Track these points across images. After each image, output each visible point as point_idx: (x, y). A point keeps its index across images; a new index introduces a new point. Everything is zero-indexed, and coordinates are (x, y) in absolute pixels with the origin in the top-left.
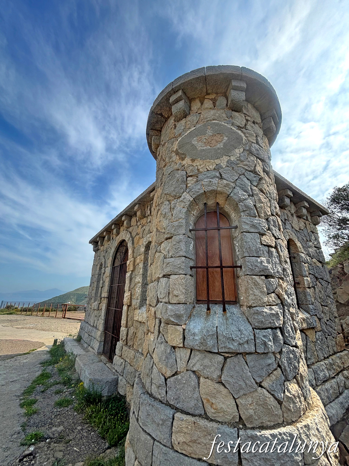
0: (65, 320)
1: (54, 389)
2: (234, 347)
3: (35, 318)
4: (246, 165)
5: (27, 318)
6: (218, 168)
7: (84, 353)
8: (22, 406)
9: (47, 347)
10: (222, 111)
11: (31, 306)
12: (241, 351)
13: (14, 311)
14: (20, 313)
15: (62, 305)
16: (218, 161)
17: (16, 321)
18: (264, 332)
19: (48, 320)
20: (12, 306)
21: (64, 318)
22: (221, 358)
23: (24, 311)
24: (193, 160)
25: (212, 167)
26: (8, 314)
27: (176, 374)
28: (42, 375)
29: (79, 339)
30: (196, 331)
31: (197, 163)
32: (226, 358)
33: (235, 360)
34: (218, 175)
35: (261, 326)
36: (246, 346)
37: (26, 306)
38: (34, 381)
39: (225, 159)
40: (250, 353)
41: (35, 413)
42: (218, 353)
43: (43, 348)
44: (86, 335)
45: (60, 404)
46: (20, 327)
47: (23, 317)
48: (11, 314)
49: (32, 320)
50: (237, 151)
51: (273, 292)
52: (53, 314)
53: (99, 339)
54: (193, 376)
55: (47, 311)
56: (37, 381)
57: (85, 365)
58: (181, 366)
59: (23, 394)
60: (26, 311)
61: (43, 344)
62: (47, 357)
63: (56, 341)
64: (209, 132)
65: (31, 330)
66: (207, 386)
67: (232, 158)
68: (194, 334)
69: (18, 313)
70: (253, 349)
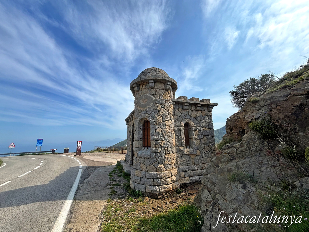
0: (123, 154)
1: (117, 173)
2: (146, 156)
3: (110, 154)
4: (154, 108)
5: (107, 153)
6: (146, 110)
7: (126, 164)
8: (109, 176)
9: (115, 164)
10: (148, 90)
11: (107, 148)
12: (147, 157)
13: (100, 151)
14: (103, 151)
15: (121, 147)
16: (146, 108)
17: (103, 155)
18: (153, 154)
19: (115, 154)
20: (99, 148)
21: (123, 153)
22: (144, 159)
23: (105, 151)
24: (140, 108)
25: (144, 110)
26: (98, 152)
27: (137, 163)
28: (114, 170)
29: (125, 161)
30: (139, 153)
31: (141, 109)
32: (145, 159)
33: (147, 159)
34: (146, 112)
35: (152, 152)
36: (148, 156)
37: (105, 148)
38: (111, 172)
39: (148, 107)
40: (150, 158)
41: (112, 177)
42: (143, 158)
43: (114, 164)
44: (127, 159)
45: (119, 176)
46: (104, 157)
47: (105, 153)
48: (100, 152)
49: (109, 155)
50: (151, 104)
51: (158, 144)
52: (117, 152)
53: (130, 160)
54: (139, 163)
55: (115, 150)
56: (112, 172)
57: (125, 167)
58: (137, 161)
59: (109, 174)
60: (106, 151)
61: (114, 163)
62: (116, 167)
63: (118, 162)
64: (144, 98)
65: (109, 158)
66: (142, 164)
67: (150, 107)
68: (139, 154)
69: (102, 151)
70: (150, 157)
